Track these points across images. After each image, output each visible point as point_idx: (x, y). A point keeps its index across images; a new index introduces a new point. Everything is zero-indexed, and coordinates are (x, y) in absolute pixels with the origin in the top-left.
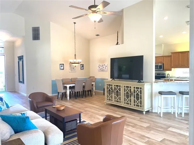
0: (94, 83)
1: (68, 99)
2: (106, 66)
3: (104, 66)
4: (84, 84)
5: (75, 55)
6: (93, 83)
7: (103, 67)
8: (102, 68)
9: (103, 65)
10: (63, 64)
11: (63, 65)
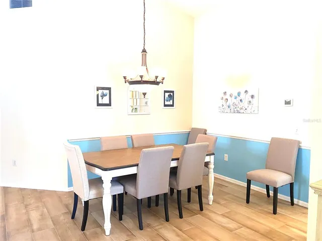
0: (212, 157)
1: (108, 233)
2: (252, 97)
3: (243, 96)
4: (174, 164)
5: (144, 51)
6: (207, 159)
7: (239, 99)
8: (237, 101)
9: (239, 94)
10: (109, 89)
11: (107, 91)
